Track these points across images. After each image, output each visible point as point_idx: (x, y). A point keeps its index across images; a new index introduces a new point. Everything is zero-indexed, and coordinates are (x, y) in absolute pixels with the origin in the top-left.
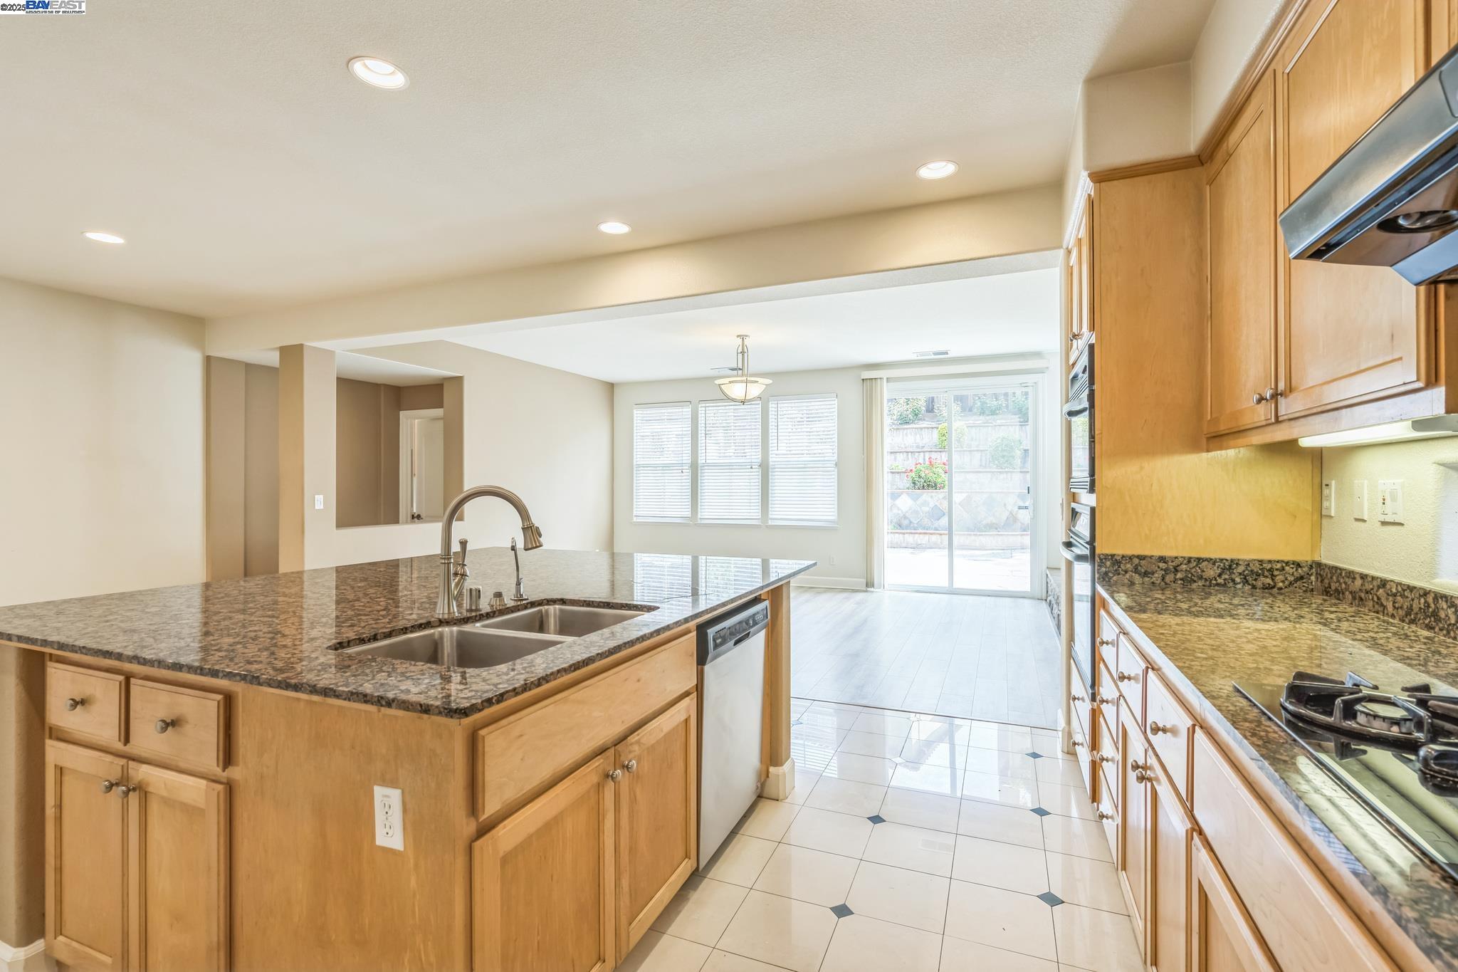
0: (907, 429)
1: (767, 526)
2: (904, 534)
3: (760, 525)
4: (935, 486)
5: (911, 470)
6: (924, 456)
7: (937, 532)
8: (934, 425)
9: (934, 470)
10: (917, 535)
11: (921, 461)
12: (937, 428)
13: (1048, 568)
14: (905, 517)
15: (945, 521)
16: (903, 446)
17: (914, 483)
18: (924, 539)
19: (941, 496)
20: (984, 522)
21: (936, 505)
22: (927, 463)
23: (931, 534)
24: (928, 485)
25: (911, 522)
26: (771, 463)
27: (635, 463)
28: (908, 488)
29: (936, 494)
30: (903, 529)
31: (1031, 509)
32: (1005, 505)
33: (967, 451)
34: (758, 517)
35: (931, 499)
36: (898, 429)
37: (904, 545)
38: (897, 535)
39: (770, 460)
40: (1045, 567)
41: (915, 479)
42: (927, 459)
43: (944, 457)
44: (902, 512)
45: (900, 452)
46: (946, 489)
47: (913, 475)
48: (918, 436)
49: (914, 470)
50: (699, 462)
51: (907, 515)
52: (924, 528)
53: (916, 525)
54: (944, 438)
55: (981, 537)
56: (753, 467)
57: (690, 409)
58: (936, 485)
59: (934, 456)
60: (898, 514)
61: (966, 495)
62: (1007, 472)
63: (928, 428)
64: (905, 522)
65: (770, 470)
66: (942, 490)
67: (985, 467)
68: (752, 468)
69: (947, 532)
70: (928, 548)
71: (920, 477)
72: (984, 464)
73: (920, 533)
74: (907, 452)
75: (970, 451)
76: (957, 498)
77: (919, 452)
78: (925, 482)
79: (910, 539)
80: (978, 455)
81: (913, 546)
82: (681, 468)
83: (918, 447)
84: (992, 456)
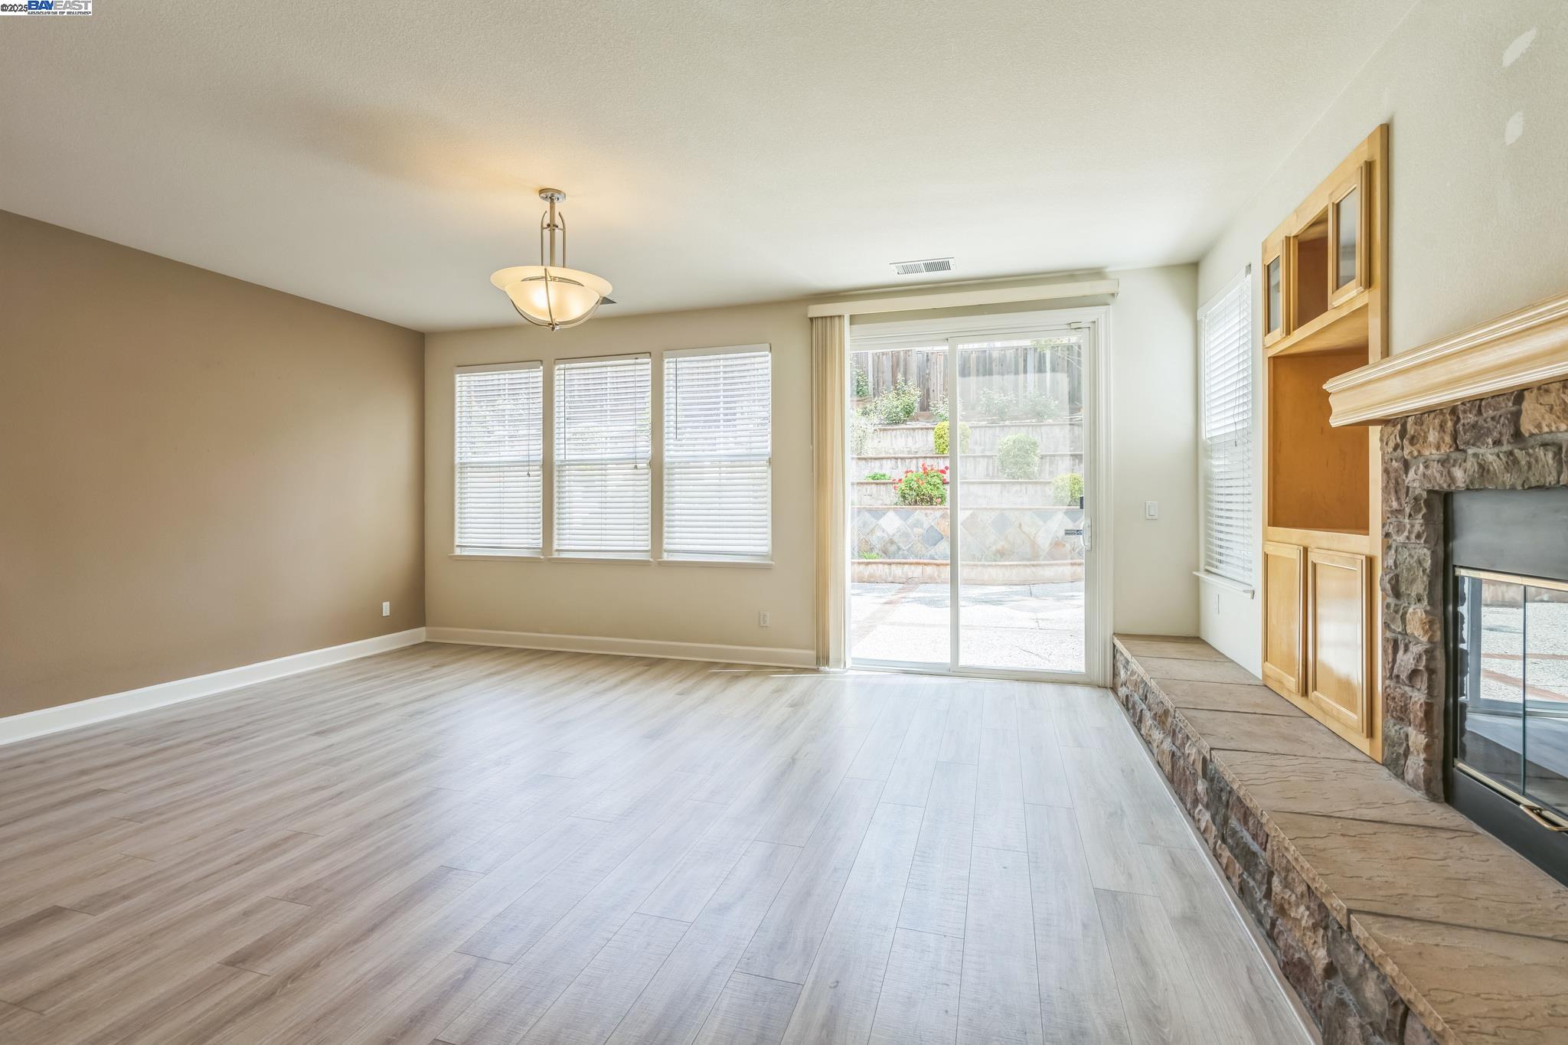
0: (896, 430)
1: (660, 563)
2: (890, 564)
3: (649, 561)
4: (930, 501)
5: (900, 480)
6: (917, 463)
7: (934, 561)
8: (929, 425)
9: (929, 479)
10: (906, 566)
11: (914, 469)
12: (933, 429)
13: (1114, 634)
14: (892, 542)
15: (944, 547)
16: (891, 451)
17: (904, 497)
18: (916, 572)
19: (938, 514)
20: (994, 548)
21: (932, 526)
22: (921, 470)
23: (925, 564)
24: (922, 500)
25: (899, 549)
26: (666, 460)
27: (457, 461)
28: (896, 504)
29: (932, 512)
30: (889, 558)
31: (1087, 534)
32: (1020, 525)
33: (969, 457)
34: (646, 549)
35: (928, 517)
36: (884, 430)
37: (890, 579)
38: (881, 566)
39: (666, 454)
40: (1110, 632)
41: (906, 491)
42: (920, 465)
43: (942, 464)
44: (888, 534)
45: (888, 458)
46: (947, 505)
47: (902, 486)
48: (910, 438)
49: (904, 479)
50: (556, 458)
51: (896, 539)
52: (916, 557)
53: (906, 552)
54: (942, 440)
55: (990, 569)
56: (639, 466)
57: (541, 374)
58: (931, 499)
59: (928, 462)
60: (883, 537)
61: (971, 511)
62: (1021, 483)
63: (922, 429)
64: (893, 548)
65: (666, 471)
66: (939, 506)
67: (993, 477)
68: (636, 467)
69: (949, 562)
70: (922, 583)
71: (911, 489)
72: (991, 474)
73: (911, 564)
74: (896, 458)
75: (974, 457)
76: (962, 516)
77: (911, 458)
78: (918, 495)
79: (898, 571)
80: (983, 462)
81: (901, 580)
82: (527, 468)
83: (909, 452)
84: (1002, 463)
